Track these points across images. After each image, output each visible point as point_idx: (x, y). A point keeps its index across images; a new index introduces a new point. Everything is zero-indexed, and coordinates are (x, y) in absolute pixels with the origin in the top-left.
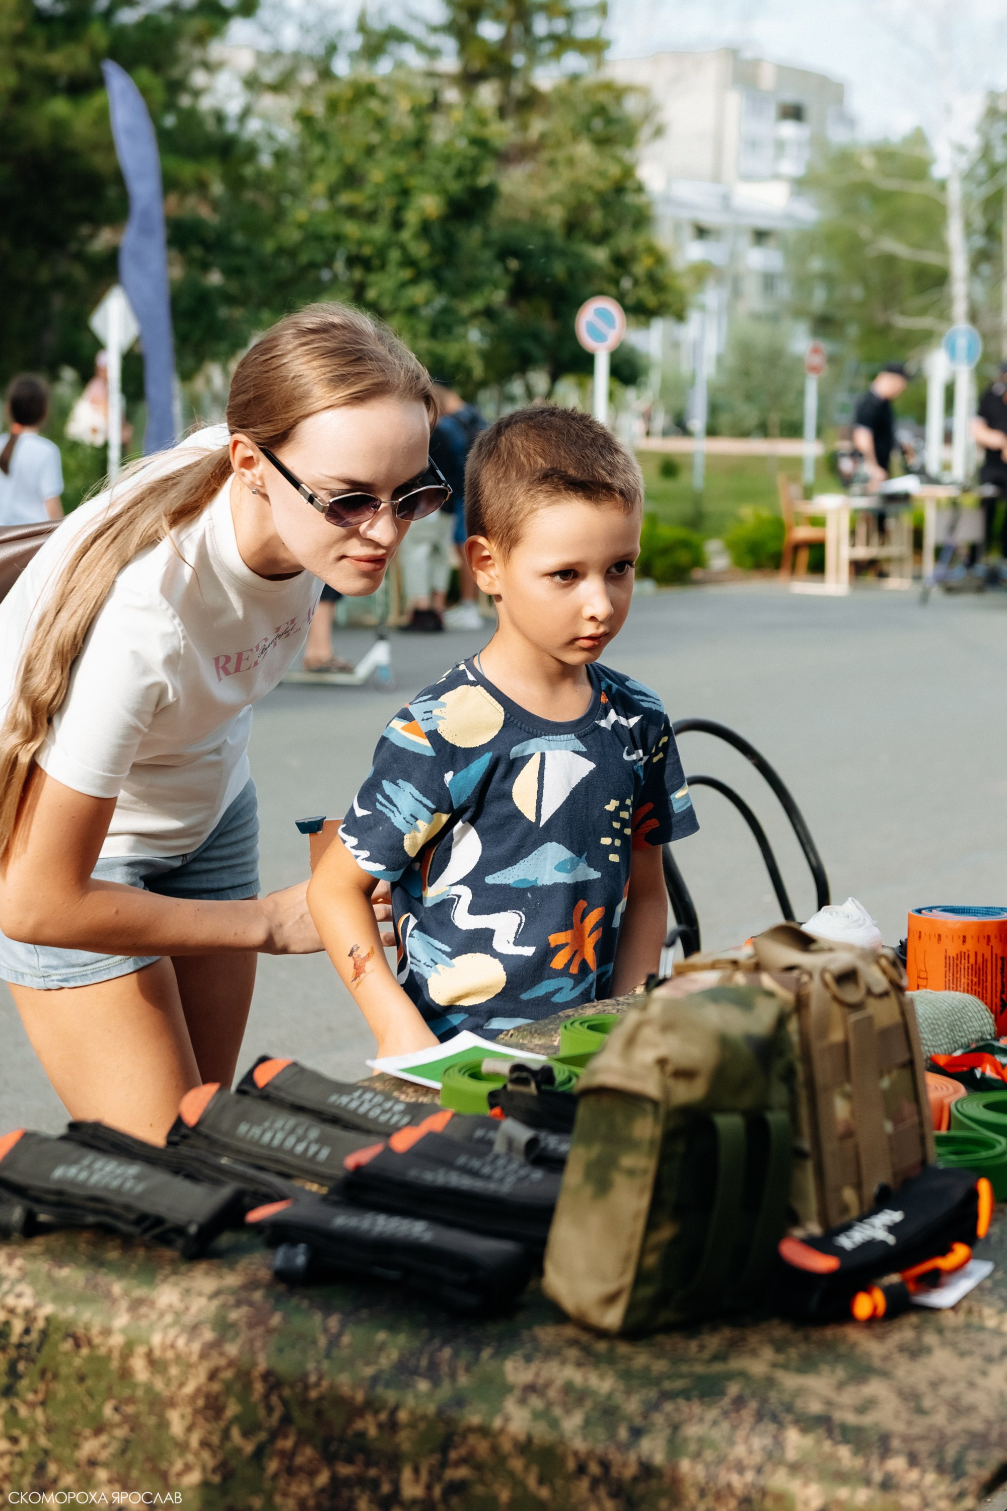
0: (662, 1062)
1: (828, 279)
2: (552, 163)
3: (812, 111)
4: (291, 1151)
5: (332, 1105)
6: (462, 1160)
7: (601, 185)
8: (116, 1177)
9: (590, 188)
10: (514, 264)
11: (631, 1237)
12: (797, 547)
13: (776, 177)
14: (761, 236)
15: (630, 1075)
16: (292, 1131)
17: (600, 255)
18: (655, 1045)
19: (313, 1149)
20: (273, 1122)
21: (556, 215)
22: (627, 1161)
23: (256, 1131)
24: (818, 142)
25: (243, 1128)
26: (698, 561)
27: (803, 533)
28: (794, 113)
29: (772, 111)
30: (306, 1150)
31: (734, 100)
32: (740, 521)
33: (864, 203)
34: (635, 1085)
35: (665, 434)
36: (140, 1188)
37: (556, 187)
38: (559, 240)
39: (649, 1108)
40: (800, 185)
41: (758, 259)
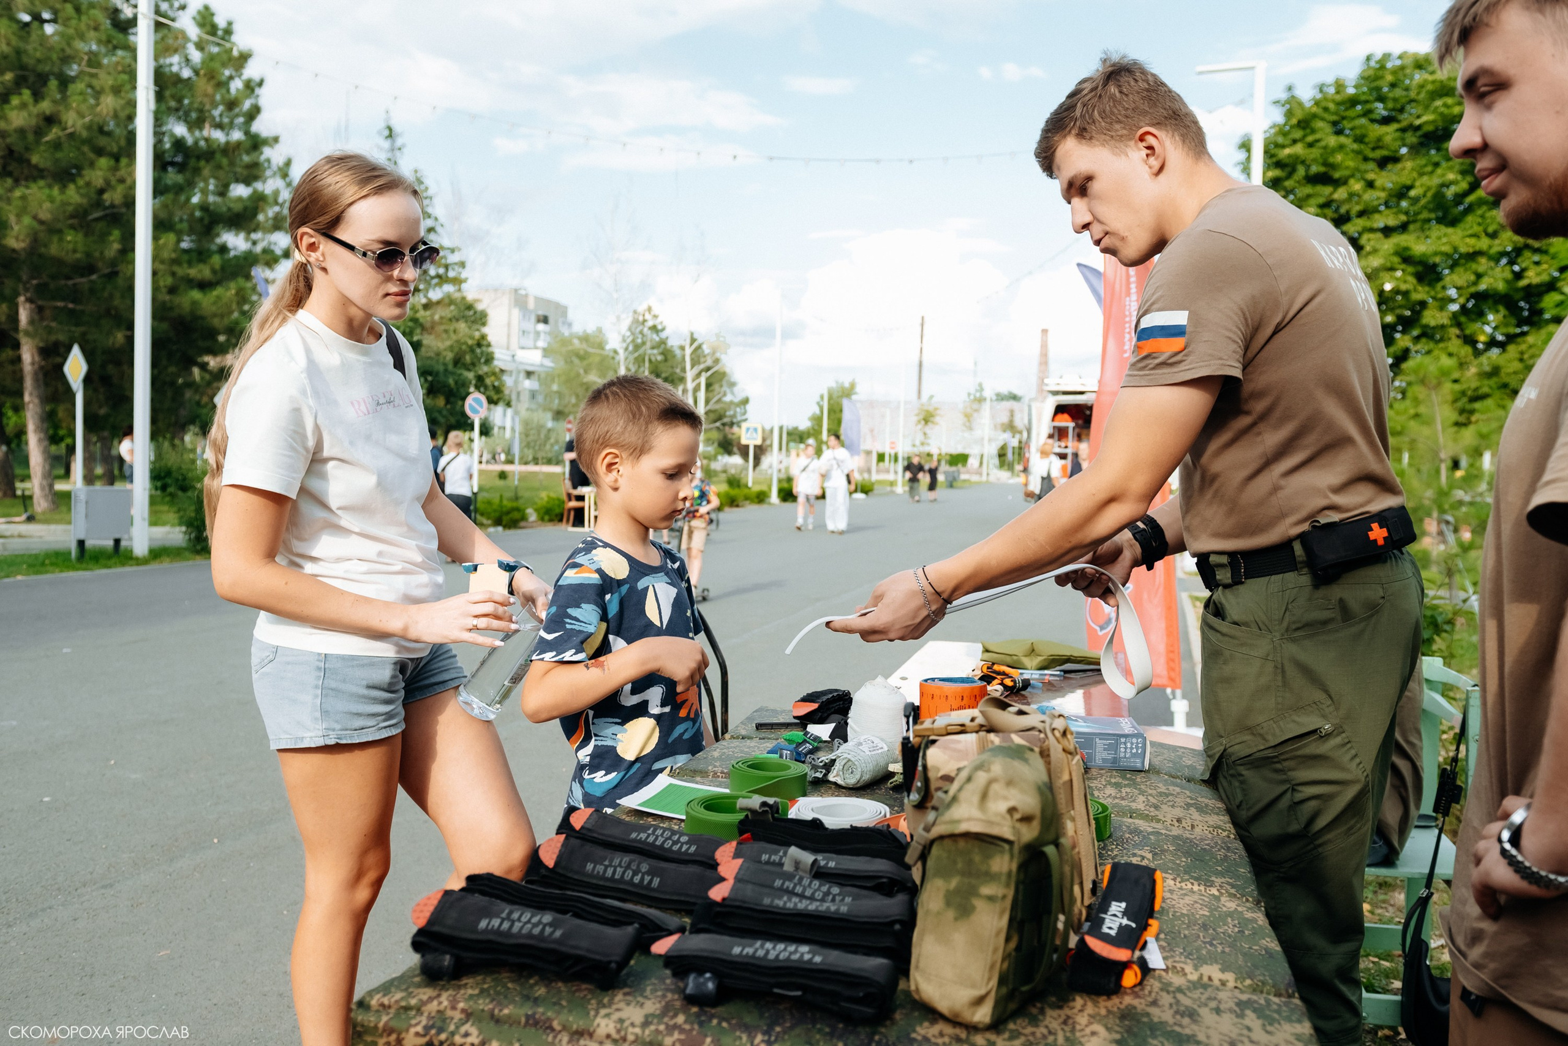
0: (1012, 811)
1: (560, 394)
2: (446, 331)
3: (551, 320)
4: (631, 882)
5: (635, 840)
6: (778, 883)
7: (470, 342)
8: (535, 925)
9: (465, 343)
10: (430, 378)
12: (569, 510)
13: (536, 348)
14: (529, 374)
16: (628, 867)
17: (470, 375)
18: (1003, 798)
19: (647, 878)
20: (611, 861)
21: (450, 356)
22: (985, 890)
23: (600, 868)
24: (555, 335)
25: (590, 867)
26: (524, 518)
27: (574, 504)
28: (545, 320)
29: (533, 318)
30: (642, 879)
31: (516, 312)
32: (542, 499)
33: (576, 361)
34: (991, 830)
35: (488, 462)
36: (558, 934)
37: (448, 343)
38: (450, 367)
40: (547, 352)
41: (528, 384)
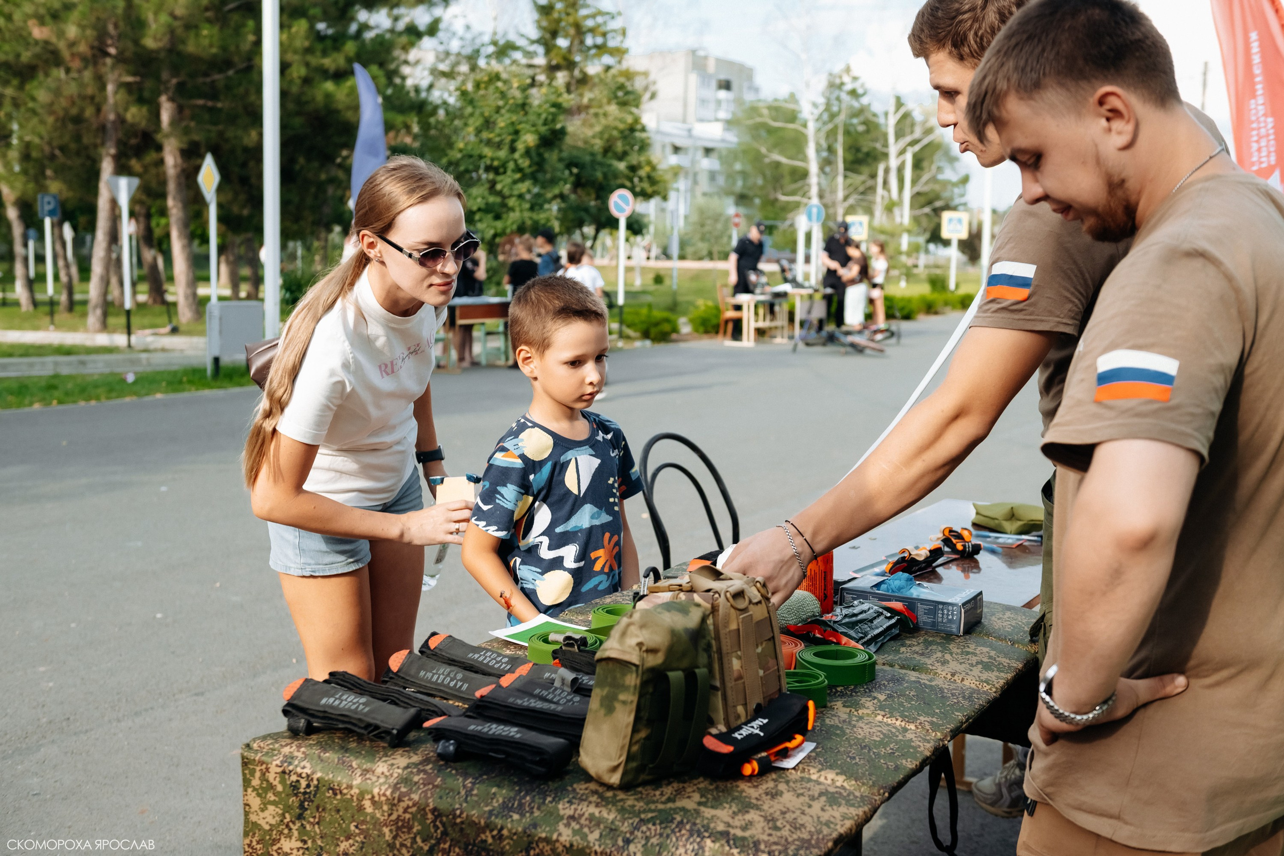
0: (640, 645)
1: (744, 174)
2: (596, 115)
3: (735, 85)
4: (448, 686)
5: (470, 659)
6: (537, 691)
7: (621, 126)
8: (354, 704)
9: (616, 128)
10: (575, 170)
11: (625, 737)
12: (727, 322)
13: (717, 120)
15: (624, 652)
16: (448, 675)
17: (622, 166)
18: (637, 636)
19: (460, 684)
20: (438, 670)
21: (598, 144)
22: (622, 697)
23: (429, 675)
24: (739, 101)
25: (422, 673)
26: (675, 330)
27: (731, 314)
28: (726, 85)
29: (714, 84)
30: (456, 684)
31: (694, 78)
32: (696, 307)
33: (763, 133)
34: (626, 657)
35: (657, 258)
36: (367, 709)
37: (598, 129)
38: (599, 158)
39: (634, 668)
40: (729, 124)
41: (707, 164)
